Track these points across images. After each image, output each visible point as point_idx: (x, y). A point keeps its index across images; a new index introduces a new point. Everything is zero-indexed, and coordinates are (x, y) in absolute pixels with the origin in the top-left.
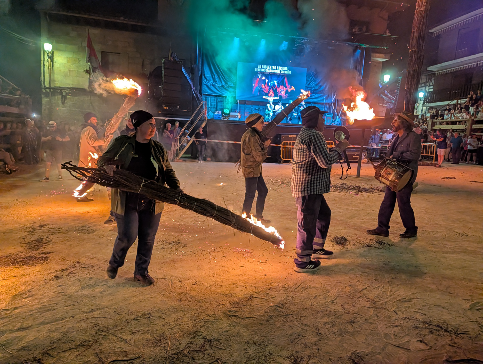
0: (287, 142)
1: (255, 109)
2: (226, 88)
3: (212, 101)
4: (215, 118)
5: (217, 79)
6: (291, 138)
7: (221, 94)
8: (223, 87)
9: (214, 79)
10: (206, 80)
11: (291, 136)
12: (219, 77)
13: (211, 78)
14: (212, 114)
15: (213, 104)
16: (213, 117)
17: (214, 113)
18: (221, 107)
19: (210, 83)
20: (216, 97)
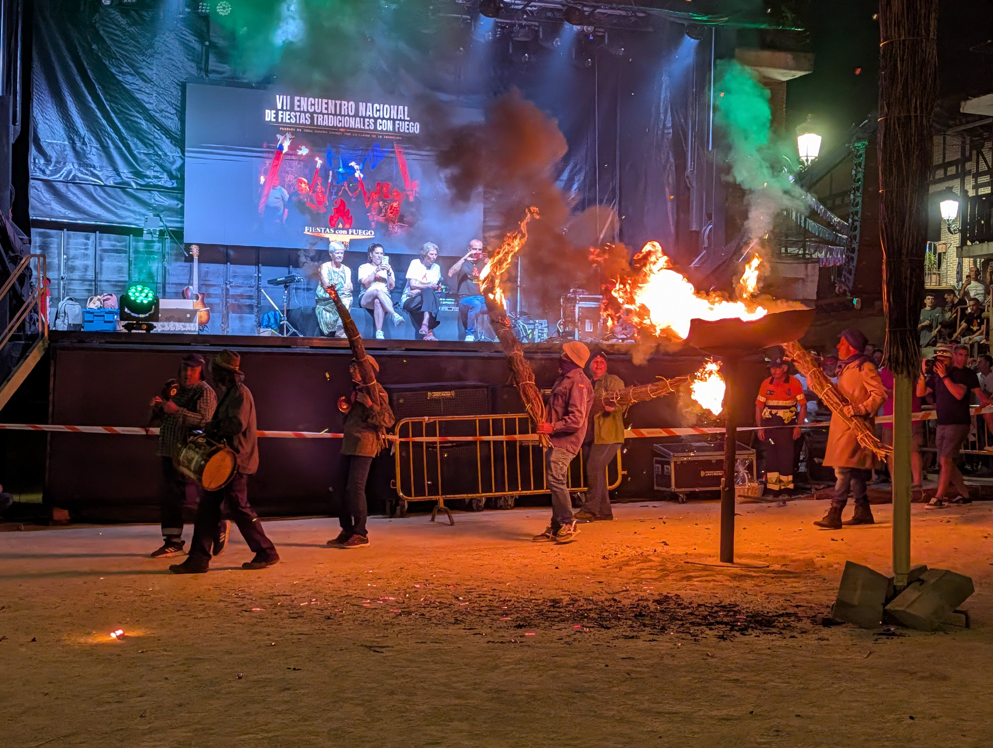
0: (417, 419)
1: (270, 282)
2: (140, 195)
3: (72, 252)
4: (88, 328)
5: (94, 155)
6: (437, 401)
7: (114, 218)
8: (123, 189)
9: (80, 156)
10: (42, 161)
11: (437, 394)
12: (105, 149)
13: (70, 153)
14: (77, 309)
15: (78, 263)
16: (79, 321)
17: (83, 302)
18: (115, 277)
19: (64, 171)
20: (92, 236)
